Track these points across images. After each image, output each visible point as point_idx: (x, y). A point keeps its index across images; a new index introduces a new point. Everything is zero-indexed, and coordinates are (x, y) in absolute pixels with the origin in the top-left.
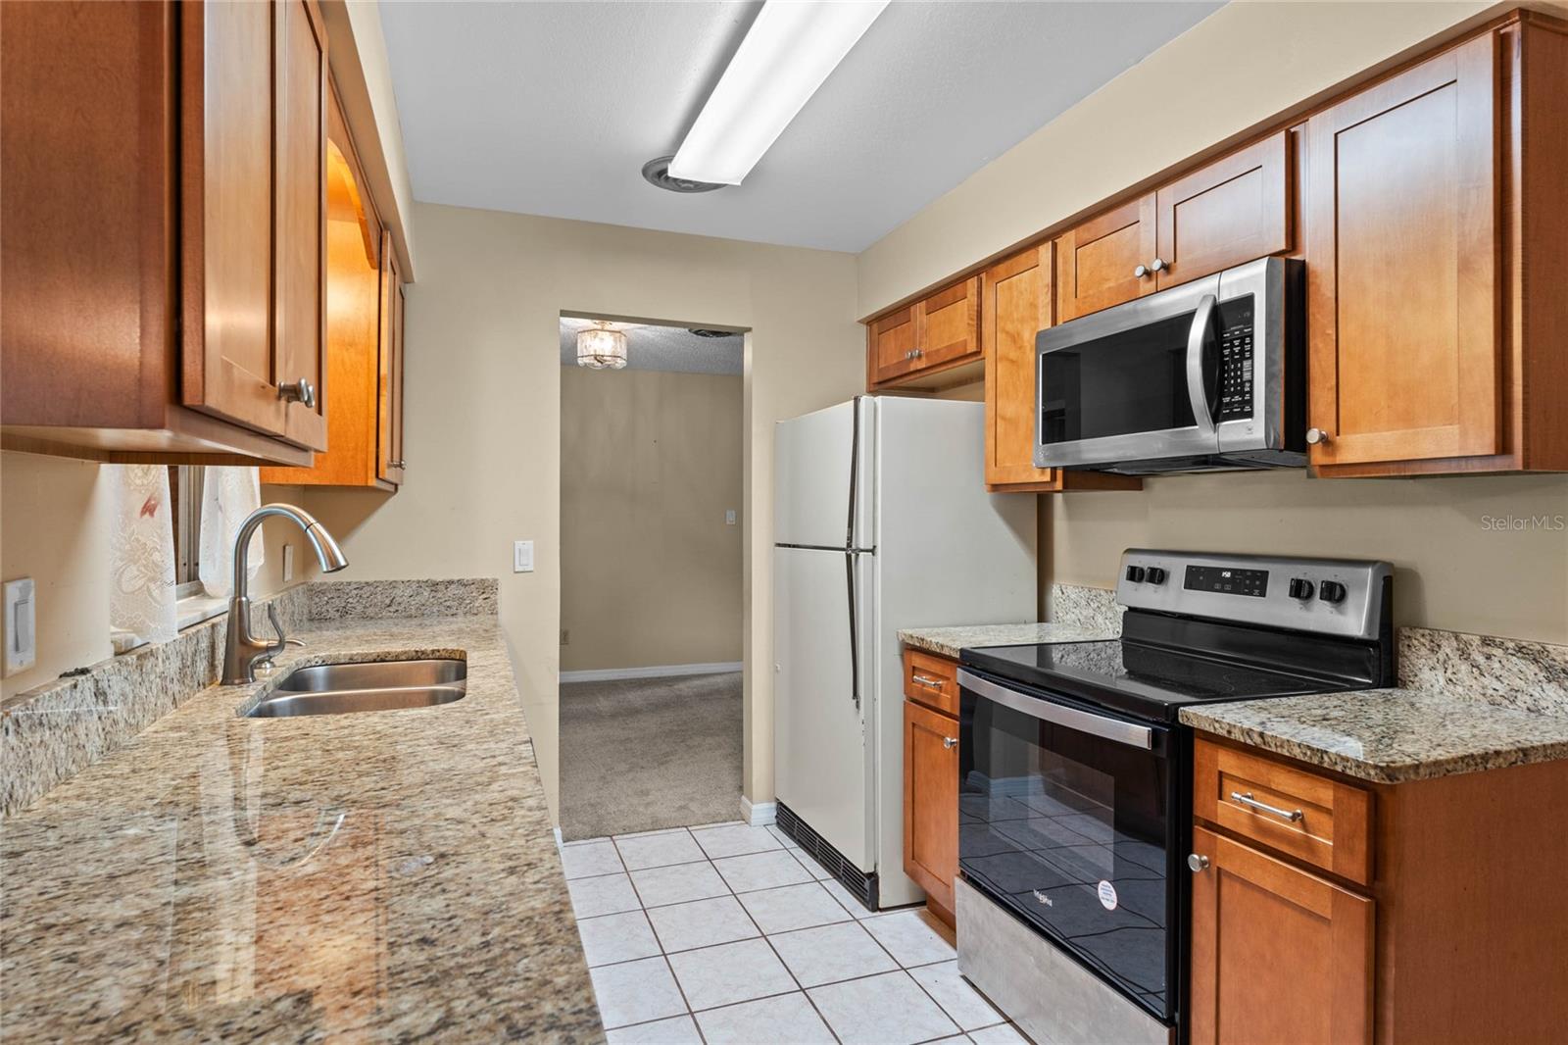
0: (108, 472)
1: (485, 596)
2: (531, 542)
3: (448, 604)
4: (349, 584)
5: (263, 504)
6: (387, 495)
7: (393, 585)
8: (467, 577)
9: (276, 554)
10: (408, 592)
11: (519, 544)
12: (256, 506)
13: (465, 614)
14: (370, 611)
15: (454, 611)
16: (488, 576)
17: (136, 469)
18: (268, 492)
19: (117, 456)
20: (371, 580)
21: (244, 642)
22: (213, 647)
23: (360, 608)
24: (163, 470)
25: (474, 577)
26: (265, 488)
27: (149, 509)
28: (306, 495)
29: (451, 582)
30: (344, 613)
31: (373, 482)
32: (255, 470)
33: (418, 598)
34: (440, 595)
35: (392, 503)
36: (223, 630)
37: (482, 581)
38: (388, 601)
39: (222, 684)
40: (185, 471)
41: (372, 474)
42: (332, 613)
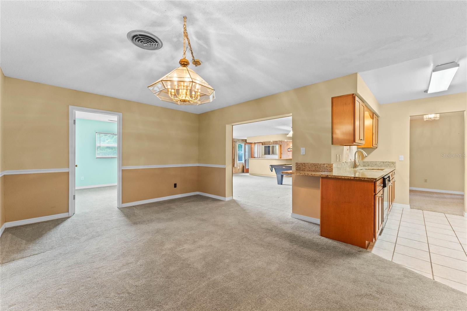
0: (345, 146)
1: (393, 164)
2: (403, 157)
4: (370, 161)
5: (357, 150)
6: (375, 149)
7: (376, 162)
8: (390, 161)
9: (359, 156)
10: (379, 163)
11: (400, 156)
12: (356, 150)
13: (389, 167)
14: (373, 166)
15: (387, 166)
17: (347, 146)
18: (358, 148)
19: (345, 145)
20: (373, 161)
21: (356, 164)
22: (352, 164)
23: (371, 165)
24: (349, 146)
26: (357, 148)
27: (348, 150)
28: (363, 148)
29: (387, 162)
31: (372, 147)
32: (356, 146)
34: (385, 164)
35: (376, 150)
36: (353, 163)
37: (393, 162)
38: (375, 164)
39: (353, 168)
40: (351, 146)
41: (372, 146)
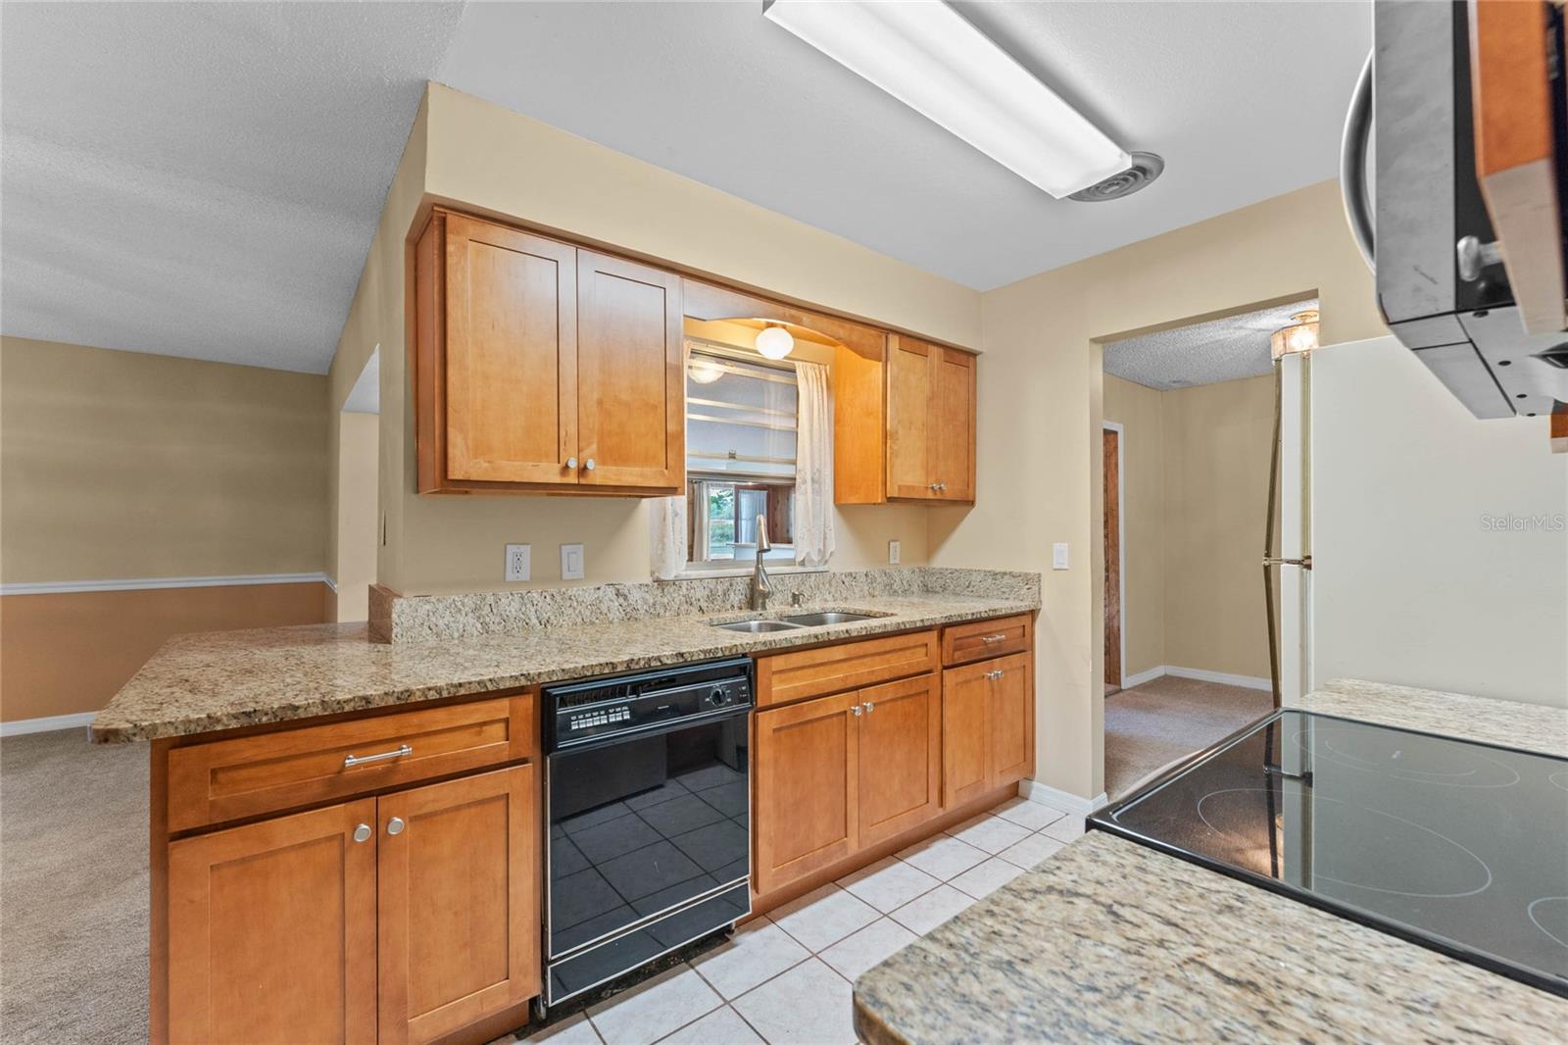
1: (1027, 587)
2: (1066, 545)
3: (1003, 590)
4: (947, 569)
6: (969, 507)
7: (970, 571)
8: (1016, 570)
10: (979, 578)
11: (1056, 546)
13: (1015, 599)
14: (959, 589)
15: (1007, 596)
16: (1032, 571)
20: (958, 568)
23: (952, 586)
25: (1020, 571)
29: (1005, 574)
30: (944, 588)
33: (984, 583)
34: (998, 582)
35: (972, 513)
37: (1029, 574)
38: (967, 584)
42: (938, 589)
